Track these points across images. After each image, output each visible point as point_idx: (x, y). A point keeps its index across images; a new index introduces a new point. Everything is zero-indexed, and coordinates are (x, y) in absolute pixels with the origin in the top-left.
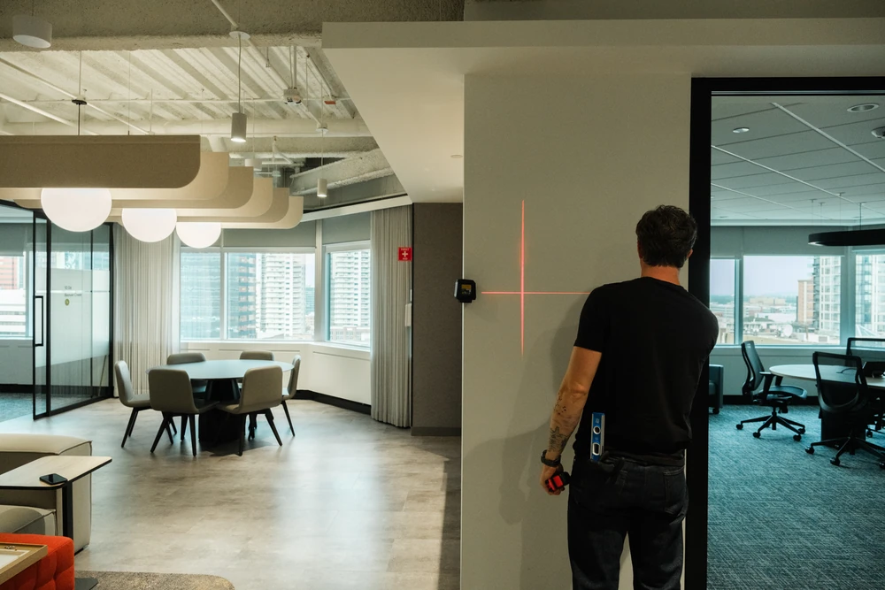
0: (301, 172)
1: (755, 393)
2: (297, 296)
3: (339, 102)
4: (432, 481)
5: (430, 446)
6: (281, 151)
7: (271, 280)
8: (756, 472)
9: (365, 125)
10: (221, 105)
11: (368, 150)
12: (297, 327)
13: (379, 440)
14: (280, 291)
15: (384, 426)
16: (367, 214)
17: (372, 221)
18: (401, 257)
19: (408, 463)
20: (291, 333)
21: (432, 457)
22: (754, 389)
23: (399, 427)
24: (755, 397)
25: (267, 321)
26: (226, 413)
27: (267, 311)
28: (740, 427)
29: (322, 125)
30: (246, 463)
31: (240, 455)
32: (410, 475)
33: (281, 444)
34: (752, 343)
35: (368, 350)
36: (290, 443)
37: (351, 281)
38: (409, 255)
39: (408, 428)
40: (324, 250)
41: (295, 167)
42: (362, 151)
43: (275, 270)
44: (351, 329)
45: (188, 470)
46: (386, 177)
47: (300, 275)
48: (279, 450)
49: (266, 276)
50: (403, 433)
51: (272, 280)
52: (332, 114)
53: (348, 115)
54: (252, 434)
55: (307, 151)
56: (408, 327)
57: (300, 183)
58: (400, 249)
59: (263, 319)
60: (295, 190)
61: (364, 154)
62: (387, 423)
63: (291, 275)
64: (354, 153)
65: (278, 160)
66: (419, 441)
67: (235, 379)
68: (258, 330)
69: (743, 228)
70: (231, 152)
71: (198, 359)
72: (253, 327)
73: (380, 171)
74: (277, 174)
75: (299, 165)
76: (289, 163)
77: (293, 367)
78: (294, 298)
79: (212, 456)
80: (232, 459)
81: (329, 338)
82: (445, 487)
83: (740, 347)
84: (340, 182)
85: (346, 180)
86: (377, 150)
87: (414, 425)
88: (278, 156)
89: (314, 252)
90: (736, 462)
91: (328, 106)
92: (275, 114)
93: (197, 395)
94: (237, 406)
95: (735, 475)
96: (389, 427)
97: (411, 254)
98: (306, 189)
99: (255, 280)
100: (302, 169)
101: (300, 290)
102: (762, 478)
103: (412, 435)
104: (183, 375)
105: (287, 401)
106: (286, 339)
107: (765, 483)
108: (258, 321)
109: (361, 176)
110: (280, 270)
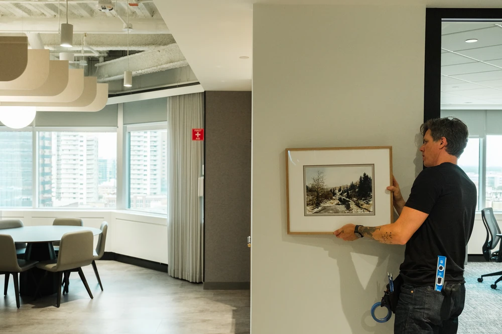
0: (105, 61)
1: (492, 251)
2: (90, 167)
3: (141, 4)
4: (222, 325)
5: (220, 297)
6: (90, 44)
7: (65, 152)
8: (490, 316)
9: (164, 24)
10: (38, 5)
11: (165, 44)
12: (90, 195)
13: (175, 293)
14: (74, 162)
15: (180, 282)
16: (164, 100)
17: (169, 105)
18: (194, 138)
19: (201, 311)
20: (84, 201)
21: (222, 306)
22: (491, 248)
23: (193, 283)
24: (493, 255)
25: (62, 191)
26: (44, 271)
27: (62, 181)
28: (480, 280)
29: (127, 24)
30: (62, 313)
31: (58, 306)
32: (204, 321)
33: (92, 297)
34: (491, 210)
35: (165, 217)
36: (99, 297)
37: (141, 153)
38: (201, 135)
39: (200, 283)
40: (125, 129)
41: (99, 57)
42: (160, 45)
43: (69, 143)
44: (141, 198)
45: (13, 319)
46: (181, 68)
47: (93, 147)
48: (91, 302)
49: (61, 149)
50: (197, 287)
51: (67, 152)
52: (134, 13)
53: (148, 14)
54: (66, 289)
55: (111, 45)
56: (201, 197)
57: (103, 71)
58: (193, 130)
59: (59, 188)
60: (100, 77)
61: (162, 47)
62: (182, 279)
63: (85, 148)
64: (153, 47)
65: (86, 52)
66: (210, 293)
67: (51, 242)
68: (54, 199)
69: (486, 111)
70: (45, 44)
71: (17, 225)
72: (49, 196)
73: (176, 63)
74: (84, 63)
75: (103, 55)
76: (96, 55)
77: (101, 232)
78: (88, 169)
79: (33, 308)
80: (51, 310)
81: (129, 206)
82: (234, 330)
83: (481, 213)
84: (140, 71)
85: (146, 70)
86: (173, 44)
87: (206, 281)
88: (86, 49)
89: (116, 131)
90: (474, 308)
91: (131, 7)
92: (84, 13)
93: (20, 256)
94: (55, 265)
95: (472, 318)
96: (184, 282)
97: (203, 135)
98: (109, 76)
99: (50, 152)
100: (106, 59)
101: (93, 162)
102: (495, 320)
103: (204, 289)
104: (8, 239)
105: (96, 262)
106: (80, 207)
107: (496, 325)
108: (54, 190)
109: (159, 67)
110: (74, 143)
